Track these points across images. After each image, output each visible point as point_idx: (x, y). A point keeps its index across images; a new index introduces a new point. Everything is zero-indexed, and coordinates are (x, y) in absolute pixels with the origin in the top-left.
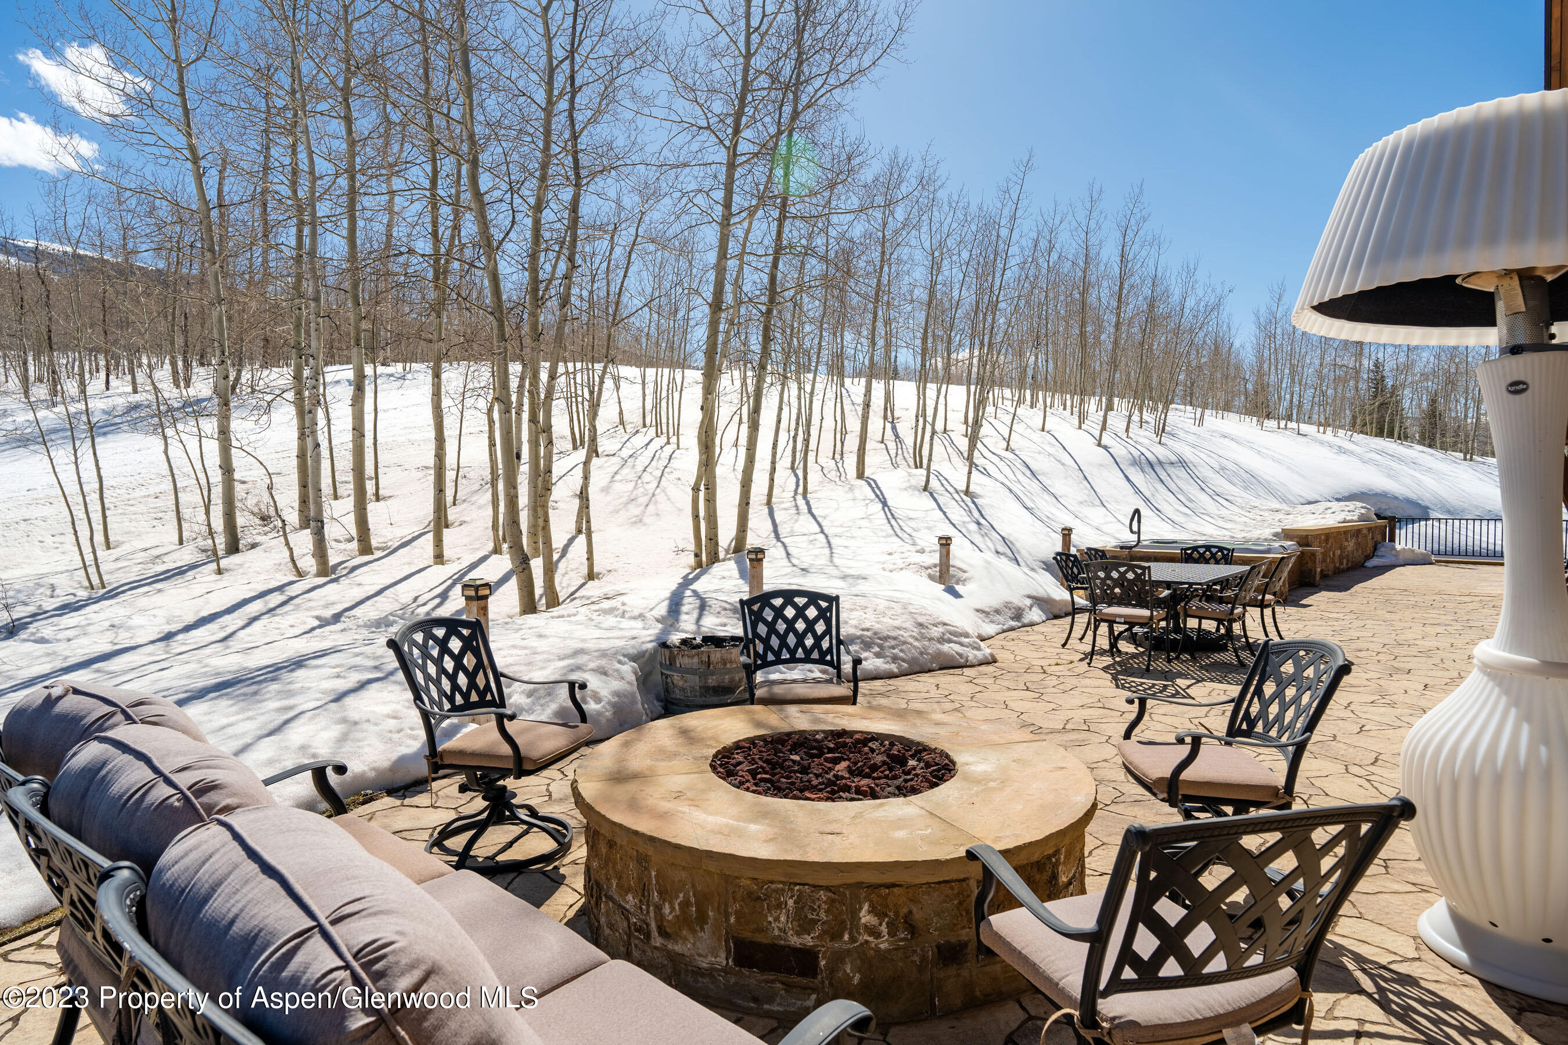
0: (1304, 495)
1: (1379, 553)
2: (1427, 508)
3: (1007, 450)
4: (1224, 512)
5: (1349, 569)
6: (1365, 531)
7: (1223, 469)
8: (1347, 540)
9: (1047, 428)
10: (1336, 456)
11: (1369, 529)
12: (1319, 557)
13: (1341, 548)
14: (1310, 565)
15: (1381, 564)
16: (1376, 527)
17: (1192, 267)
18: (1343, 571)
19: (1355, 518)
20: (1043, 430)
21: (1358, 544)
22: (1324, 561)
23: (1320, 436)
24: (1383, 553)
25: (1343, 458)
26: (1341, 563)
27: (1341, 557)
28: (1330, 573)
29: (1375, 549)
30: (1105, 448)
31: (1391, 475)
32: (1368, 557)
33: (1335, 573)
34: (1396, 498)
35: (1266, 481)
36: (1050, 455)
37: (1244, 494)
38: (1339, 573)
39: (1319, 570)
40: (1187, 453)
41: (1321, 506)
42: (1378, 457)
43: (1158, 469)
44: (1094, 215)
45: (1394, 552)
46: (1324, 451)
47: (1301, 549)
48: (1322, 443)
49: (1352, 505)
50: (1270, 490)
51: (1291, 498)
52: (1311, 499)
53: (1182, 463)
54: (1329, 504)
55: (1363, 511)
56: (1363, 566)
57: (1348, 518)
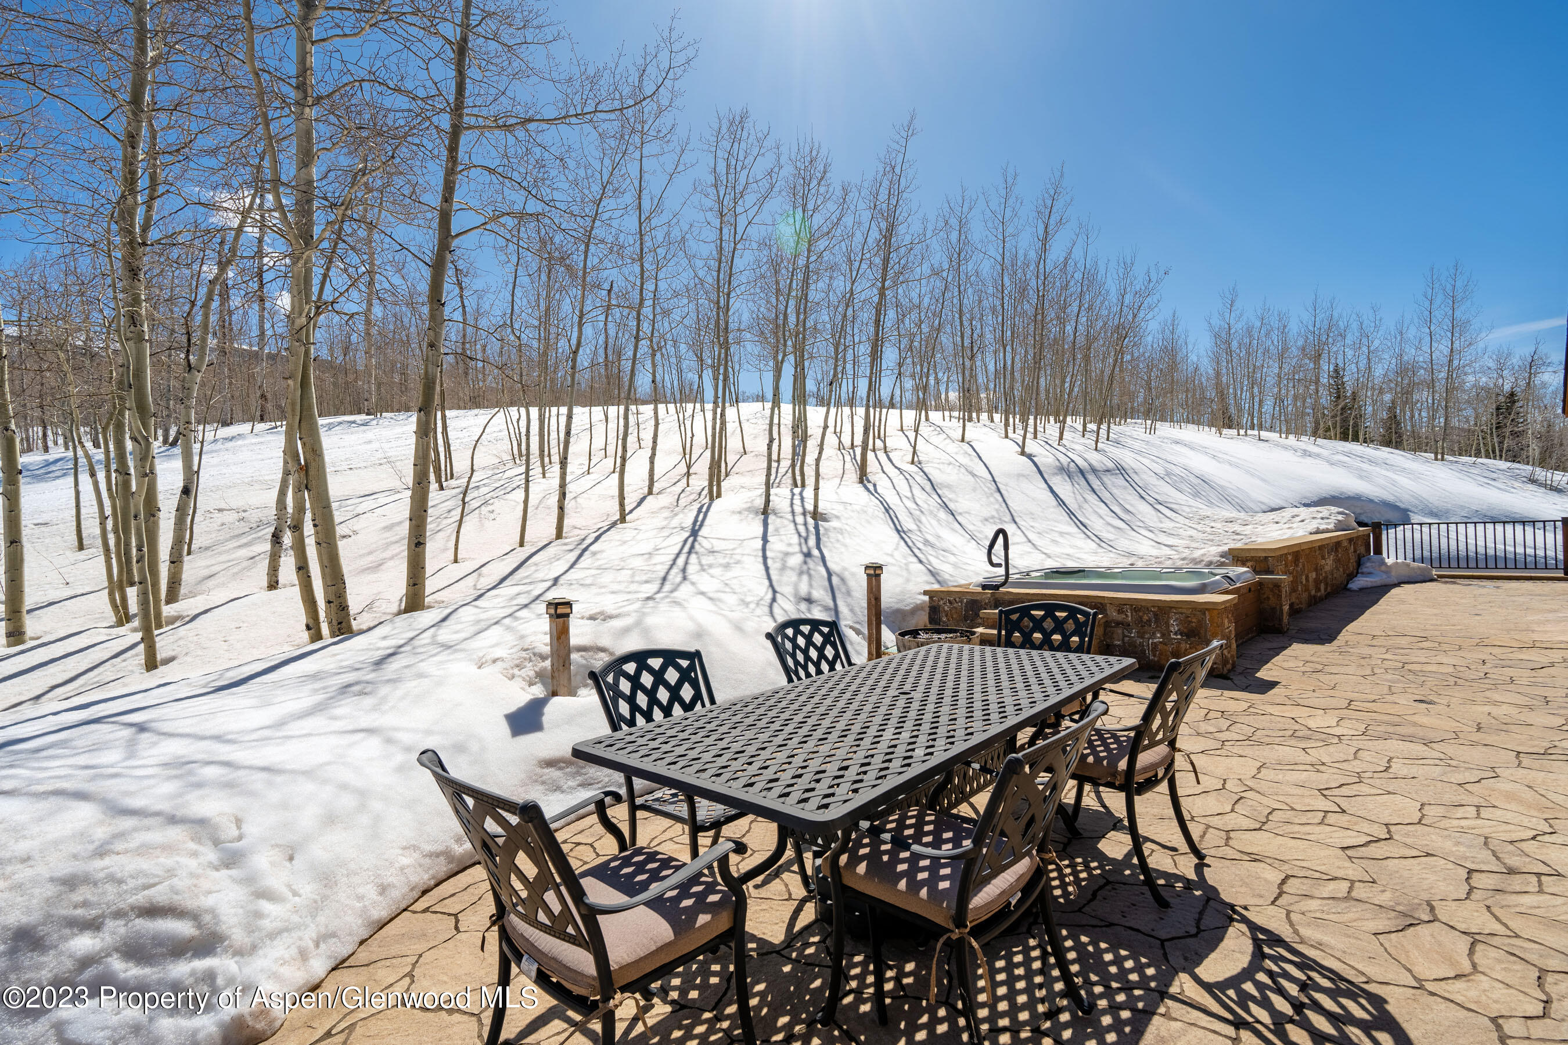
0: (1266, 501)
1: (1365, 570)
2: (1408, 510)
3: (913, 463)
4: (1167, 525)
5: (1328, 596)
6: (1345, 544)
7: (1168, 474)
8: (1323, 558)
9: (967, 437)
10: (1300, 460)
11: (1351, 540)
12: (1286, 589)
13: (1316, 570)
14: (1273, 601)
15: (1369, 585)
16: (1358, 537)
17: (1129, 262)
18: (1321, 599)
19: (1331, 526)
20: (963, 440)
21: (1337, 561)
22: (1294, 590)
23: (1283, 441)
24: (1371, 570)
25: (1309, 460)
26: (1318, 589)
27: (1317, 582)
28: (1303, 606)
29: (1359, 564)
30: (1030, 457)
31: (1362, 476)
32: (1351, 576)
33: (1309, 605)
34: (1371, 501)
35: (1222, 487)
36: (961, 465)
37: (1192, 502)
38: (1316, 603)
39: (1286, 608)
40: (1127, 458)
41: (1287, 513)
42: (1346, 459)
43: (1091, 478)
44: (1010, 202)
45: (1383, 568)
46: (1288, 455)
47: (1258, 578)
48: (1286, 448)
49: (1325, 511)
50: (1227, 498)
51: (1252, 505)
52: (1274, 506)
53: (1120, 470)
54: (1295, 511)
55: (1340, 517)
56: (1345, 588)
57: (1323, 527)
